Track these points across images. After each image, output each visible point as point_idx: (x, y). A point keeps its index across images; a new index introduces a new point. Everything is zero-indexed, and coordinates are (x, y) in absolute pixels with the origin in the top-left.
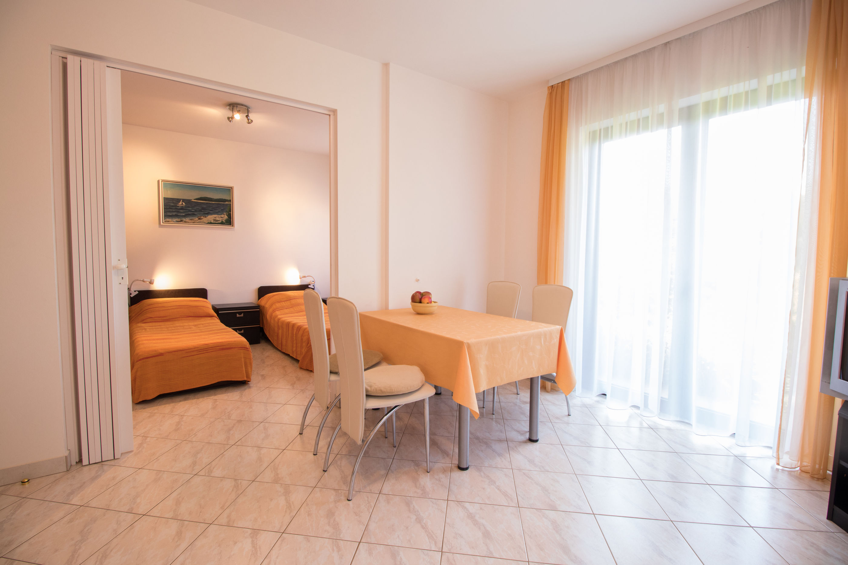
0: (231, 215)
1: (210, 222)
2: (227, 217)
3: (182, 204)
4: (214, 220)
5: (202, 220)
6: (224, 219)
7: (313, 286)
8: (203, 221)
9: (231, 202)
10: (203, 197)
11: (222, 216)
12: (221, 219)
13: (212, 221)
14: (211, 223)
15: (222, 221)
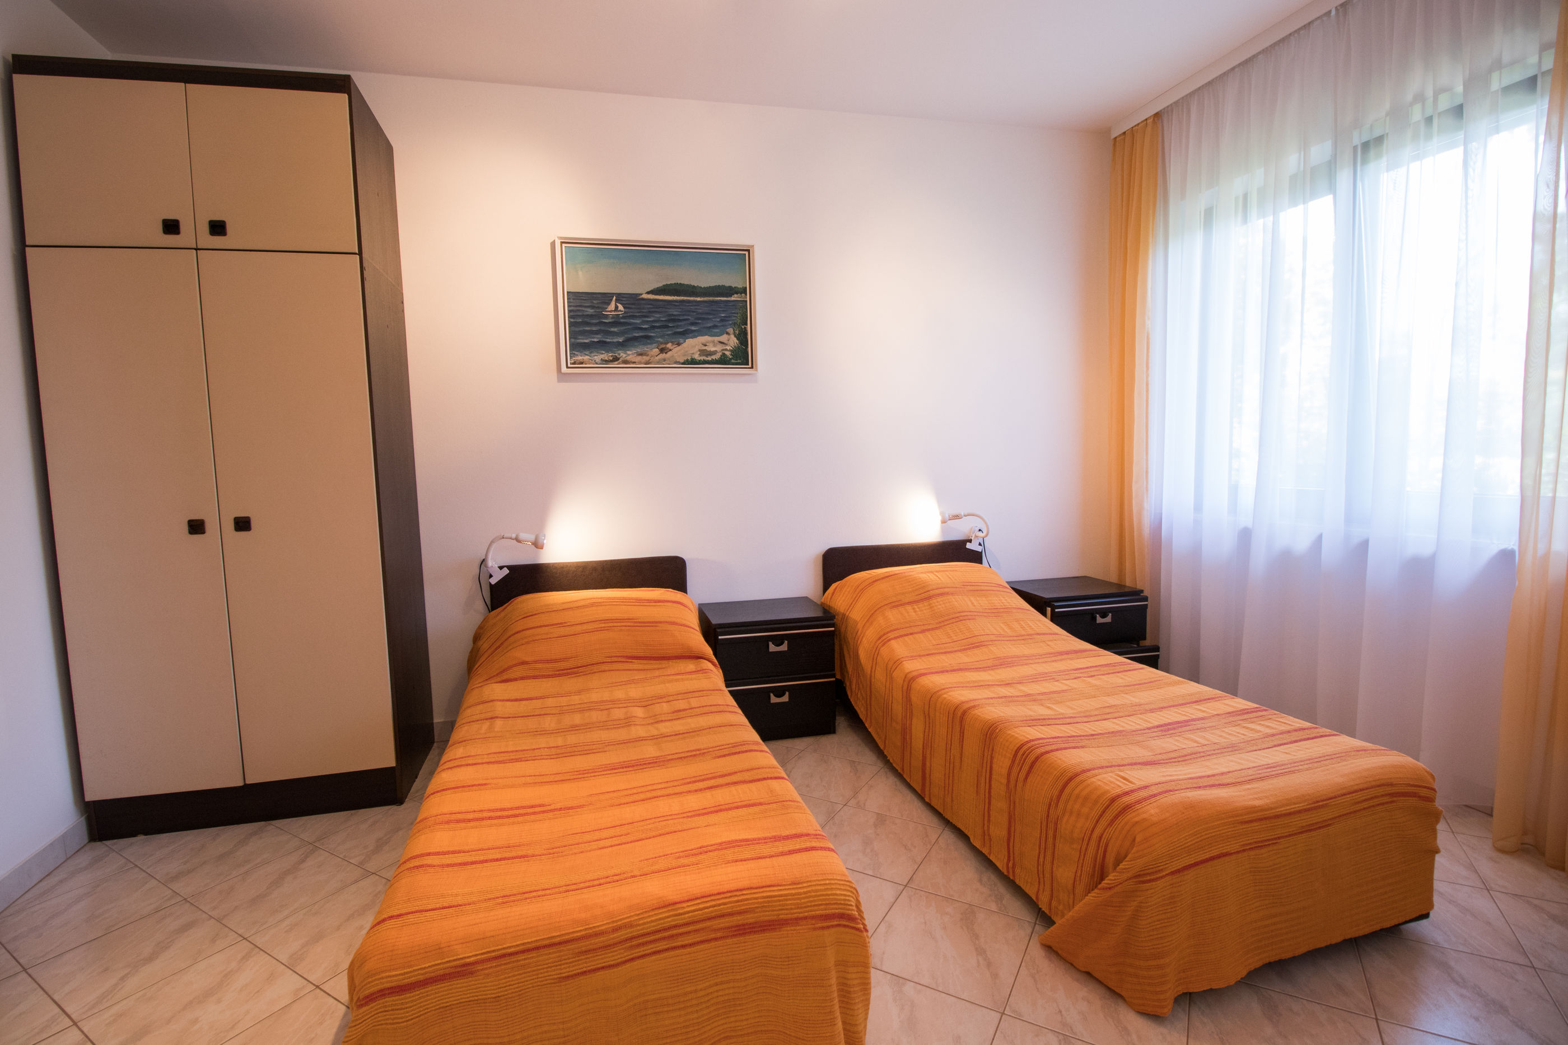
0: (746, 334)
1: (689, 358)
2: (736, 340)
3: (617, 307)
4: (703, 352)
5: (670, 353)
6: (728, 348)
7: (980, 544)
8: (673, 356)
9: (746, 294)
10: (671, 285)
11: (724, 338)
12: (719, 348)
13: (697, 357)
14: (692, 362)
15: (724, 354)
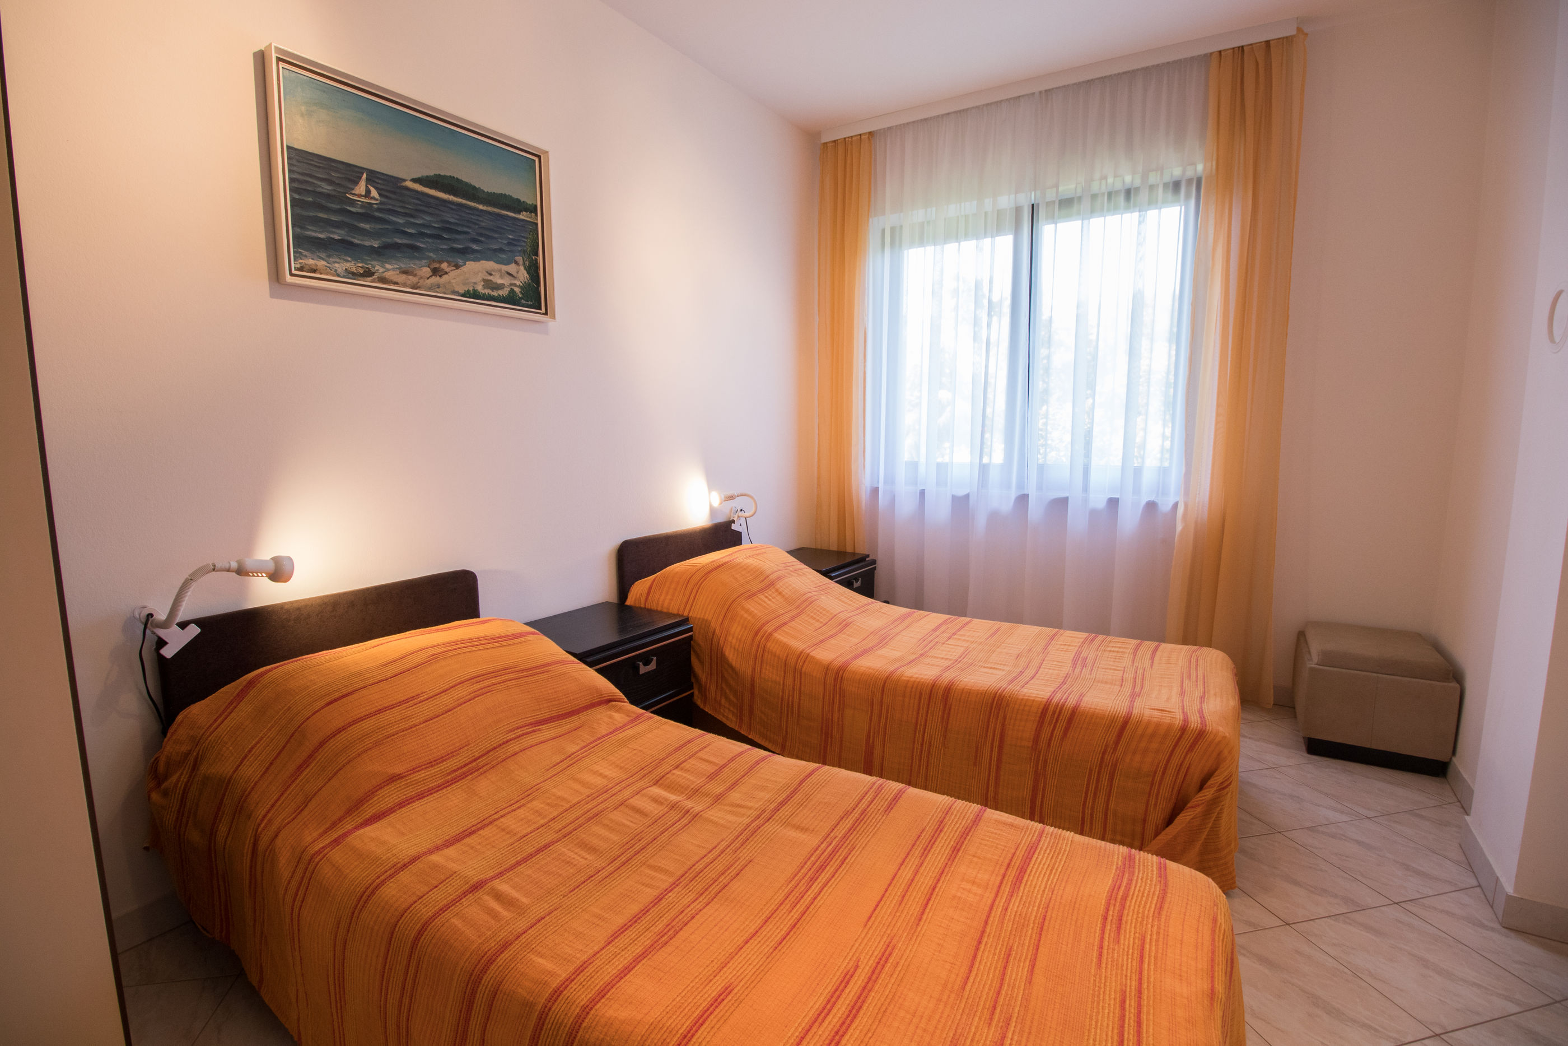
0: (537, 268)
1: (471, 289)
2: (525, 272)
3: (368, 192)
4: (488, 284)
5: (445, 277)
6: (518, 283)
7: (741, 524)
8: (450, 282)
9: (536, 214)
10: (445, 177)
11: (512, 268)
12: (506, 281)
13: (480, 288)
14: (473, 295)
15: (512, 290)
